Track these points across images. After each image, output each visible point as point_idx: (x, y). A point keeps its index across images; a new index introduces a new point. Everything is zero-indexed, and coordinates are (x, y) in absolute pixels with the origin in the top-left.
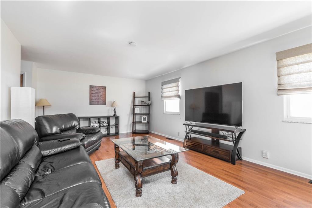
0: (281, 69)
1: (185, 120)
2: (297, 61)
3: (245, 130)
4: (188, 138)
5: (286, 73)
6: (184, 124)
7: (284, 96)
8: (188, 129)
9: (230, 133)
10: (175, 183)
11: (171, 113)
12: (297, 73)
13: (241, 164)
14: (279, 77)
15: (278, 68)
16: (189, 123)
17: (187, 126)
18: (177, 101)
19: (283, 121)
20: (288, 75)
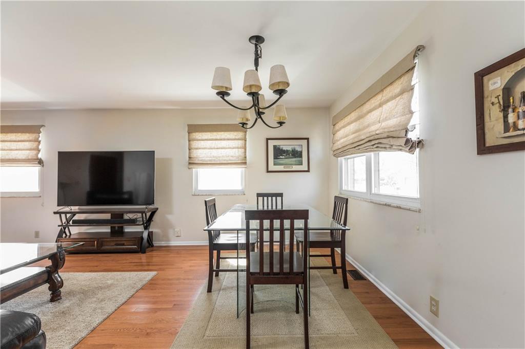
0: (192, 142)
1: (58, 205)
2: (204, 138)
3: (157, 209)
4: (64, 235)
5: (196, 147)
6: (55, 213)
7: (194, 169)
8: (64, 220)
9: (140, 215)
10: (59, 299)
11: (13, 195)
12: (203, 149)
13: (152, 250)
14: (189, 150)
15: (189, 141)
16: (67, 209)
17: (63, 216)
18: (35, 170)
19: (193, 195)
20: (197, 149)
